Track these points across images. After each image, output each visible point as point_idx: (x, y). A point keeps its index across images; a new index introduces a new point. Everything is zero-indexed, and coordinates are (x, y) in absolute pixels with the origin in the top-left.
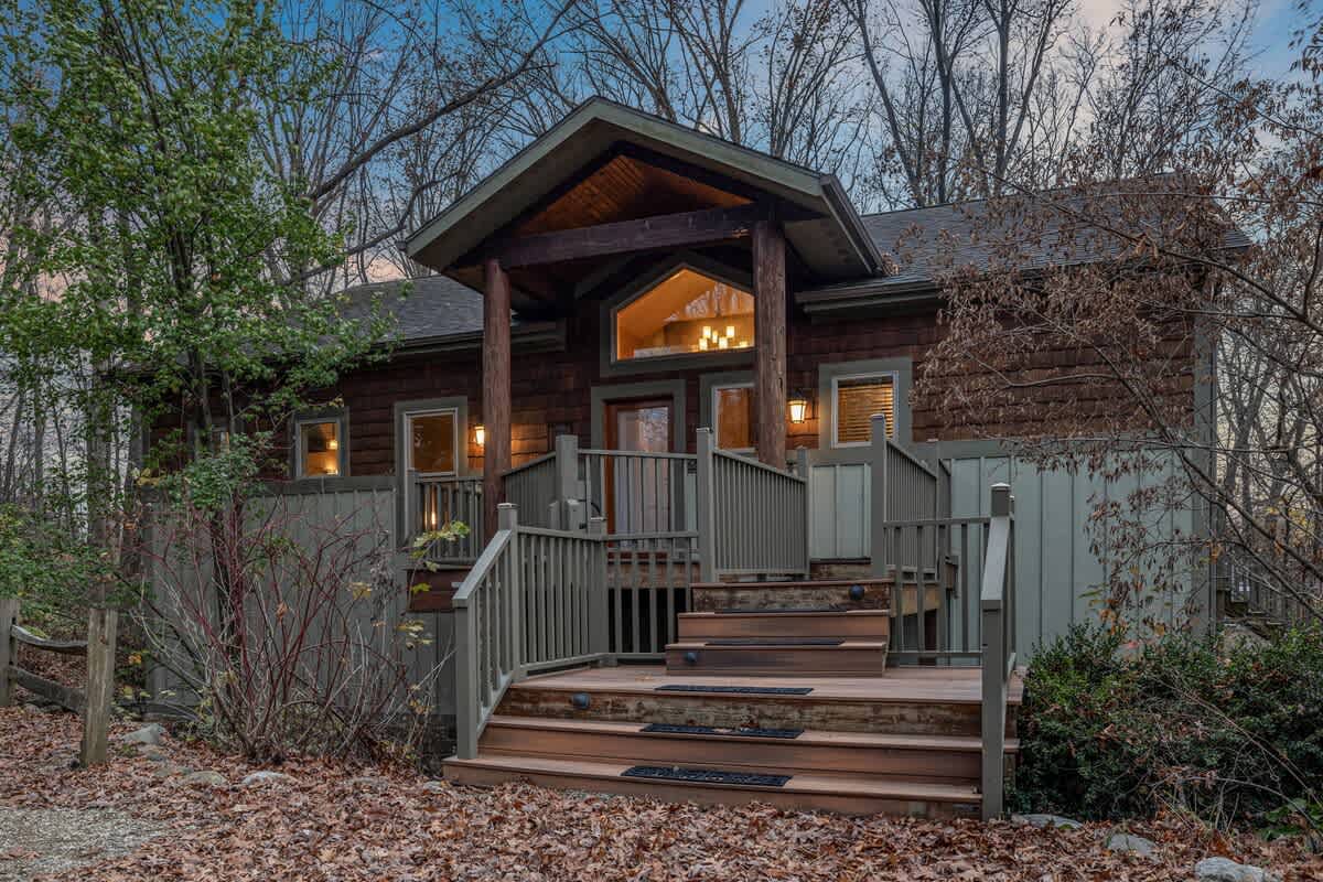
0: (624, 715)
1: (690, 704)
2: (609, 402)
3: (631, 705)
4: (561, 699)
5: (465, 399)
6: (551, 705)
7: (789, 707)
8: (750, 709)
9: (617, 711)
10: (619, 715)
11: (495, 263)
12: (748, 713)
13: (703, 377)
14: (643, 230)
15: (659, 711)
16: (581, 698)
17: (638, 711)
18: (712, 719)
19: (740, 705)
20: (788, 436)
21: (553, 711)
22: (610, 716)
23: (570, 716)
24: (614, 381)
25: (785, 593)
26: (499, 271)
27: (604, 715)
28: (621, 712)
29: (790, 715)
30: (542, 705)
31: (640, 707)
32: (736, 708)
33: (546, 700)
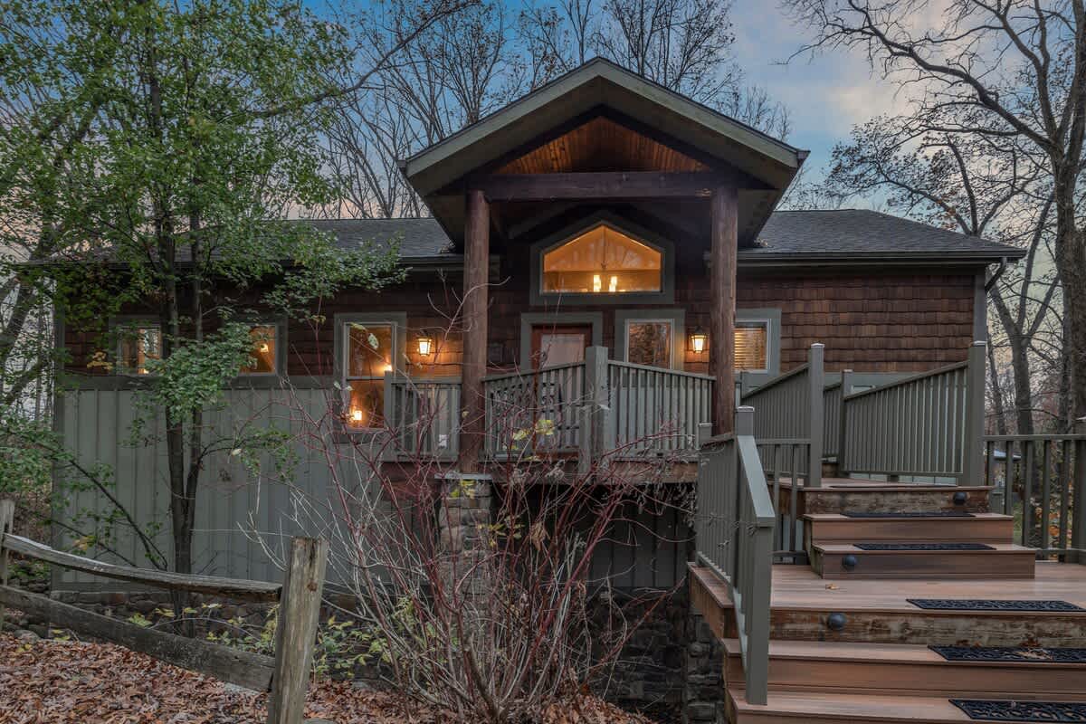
0: (885, 636)
1: (962, 623)
2: (536, 327)
3: (895, 625)
4: (813, 620)
5: (404, 314)
6: (798, 626)
7: (1072, 625)
8: (1028, 627)
9: (876, 632)
10: (879, 636)
11: (480, 194)
12: (1025, 631)
13: (618, 312)
14: (620, 181)
15: (926, 632)
16: (839, 618)
17: (902, 631)
18: (985, 639)
19: (1017, 623)
20: (686, 362)
21: (801, 633)
22: (869, 637)
23: (821, 638)
24: (539, 309)
25: (895, 497)
26: (483, 201)
27: (861, 637)
28: (881, 632)
29: (1071, 633)
30: (788, 626)
31: (906, 626)
32: (1012, 626)
33: (792, 622)
